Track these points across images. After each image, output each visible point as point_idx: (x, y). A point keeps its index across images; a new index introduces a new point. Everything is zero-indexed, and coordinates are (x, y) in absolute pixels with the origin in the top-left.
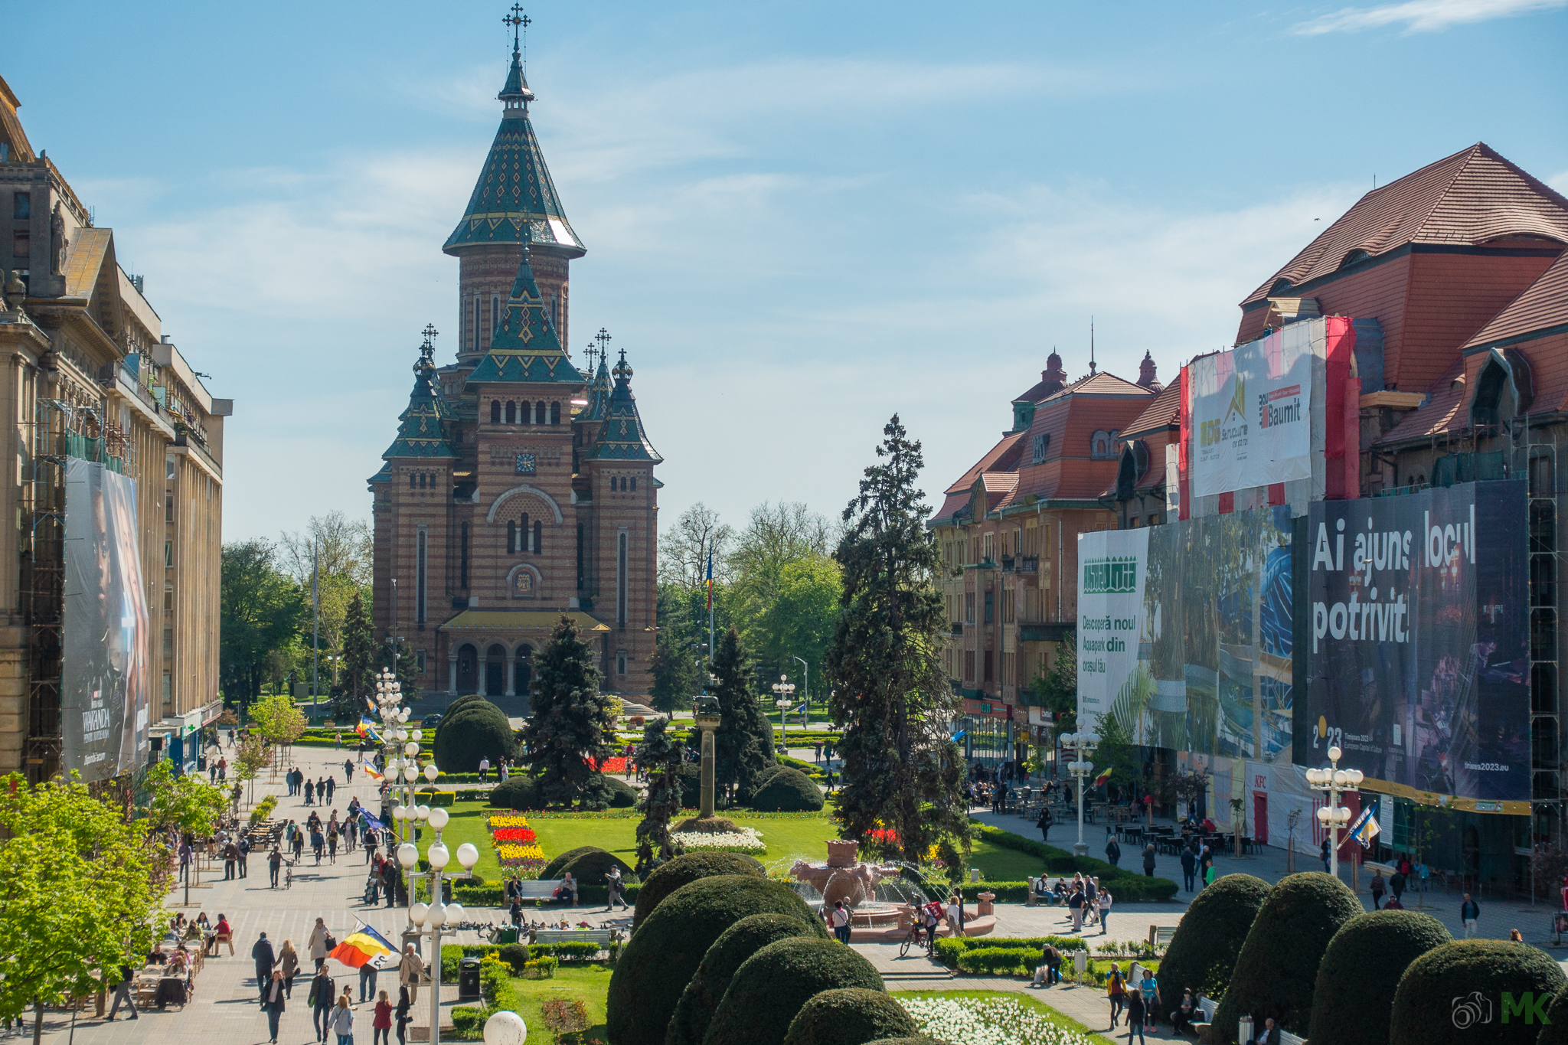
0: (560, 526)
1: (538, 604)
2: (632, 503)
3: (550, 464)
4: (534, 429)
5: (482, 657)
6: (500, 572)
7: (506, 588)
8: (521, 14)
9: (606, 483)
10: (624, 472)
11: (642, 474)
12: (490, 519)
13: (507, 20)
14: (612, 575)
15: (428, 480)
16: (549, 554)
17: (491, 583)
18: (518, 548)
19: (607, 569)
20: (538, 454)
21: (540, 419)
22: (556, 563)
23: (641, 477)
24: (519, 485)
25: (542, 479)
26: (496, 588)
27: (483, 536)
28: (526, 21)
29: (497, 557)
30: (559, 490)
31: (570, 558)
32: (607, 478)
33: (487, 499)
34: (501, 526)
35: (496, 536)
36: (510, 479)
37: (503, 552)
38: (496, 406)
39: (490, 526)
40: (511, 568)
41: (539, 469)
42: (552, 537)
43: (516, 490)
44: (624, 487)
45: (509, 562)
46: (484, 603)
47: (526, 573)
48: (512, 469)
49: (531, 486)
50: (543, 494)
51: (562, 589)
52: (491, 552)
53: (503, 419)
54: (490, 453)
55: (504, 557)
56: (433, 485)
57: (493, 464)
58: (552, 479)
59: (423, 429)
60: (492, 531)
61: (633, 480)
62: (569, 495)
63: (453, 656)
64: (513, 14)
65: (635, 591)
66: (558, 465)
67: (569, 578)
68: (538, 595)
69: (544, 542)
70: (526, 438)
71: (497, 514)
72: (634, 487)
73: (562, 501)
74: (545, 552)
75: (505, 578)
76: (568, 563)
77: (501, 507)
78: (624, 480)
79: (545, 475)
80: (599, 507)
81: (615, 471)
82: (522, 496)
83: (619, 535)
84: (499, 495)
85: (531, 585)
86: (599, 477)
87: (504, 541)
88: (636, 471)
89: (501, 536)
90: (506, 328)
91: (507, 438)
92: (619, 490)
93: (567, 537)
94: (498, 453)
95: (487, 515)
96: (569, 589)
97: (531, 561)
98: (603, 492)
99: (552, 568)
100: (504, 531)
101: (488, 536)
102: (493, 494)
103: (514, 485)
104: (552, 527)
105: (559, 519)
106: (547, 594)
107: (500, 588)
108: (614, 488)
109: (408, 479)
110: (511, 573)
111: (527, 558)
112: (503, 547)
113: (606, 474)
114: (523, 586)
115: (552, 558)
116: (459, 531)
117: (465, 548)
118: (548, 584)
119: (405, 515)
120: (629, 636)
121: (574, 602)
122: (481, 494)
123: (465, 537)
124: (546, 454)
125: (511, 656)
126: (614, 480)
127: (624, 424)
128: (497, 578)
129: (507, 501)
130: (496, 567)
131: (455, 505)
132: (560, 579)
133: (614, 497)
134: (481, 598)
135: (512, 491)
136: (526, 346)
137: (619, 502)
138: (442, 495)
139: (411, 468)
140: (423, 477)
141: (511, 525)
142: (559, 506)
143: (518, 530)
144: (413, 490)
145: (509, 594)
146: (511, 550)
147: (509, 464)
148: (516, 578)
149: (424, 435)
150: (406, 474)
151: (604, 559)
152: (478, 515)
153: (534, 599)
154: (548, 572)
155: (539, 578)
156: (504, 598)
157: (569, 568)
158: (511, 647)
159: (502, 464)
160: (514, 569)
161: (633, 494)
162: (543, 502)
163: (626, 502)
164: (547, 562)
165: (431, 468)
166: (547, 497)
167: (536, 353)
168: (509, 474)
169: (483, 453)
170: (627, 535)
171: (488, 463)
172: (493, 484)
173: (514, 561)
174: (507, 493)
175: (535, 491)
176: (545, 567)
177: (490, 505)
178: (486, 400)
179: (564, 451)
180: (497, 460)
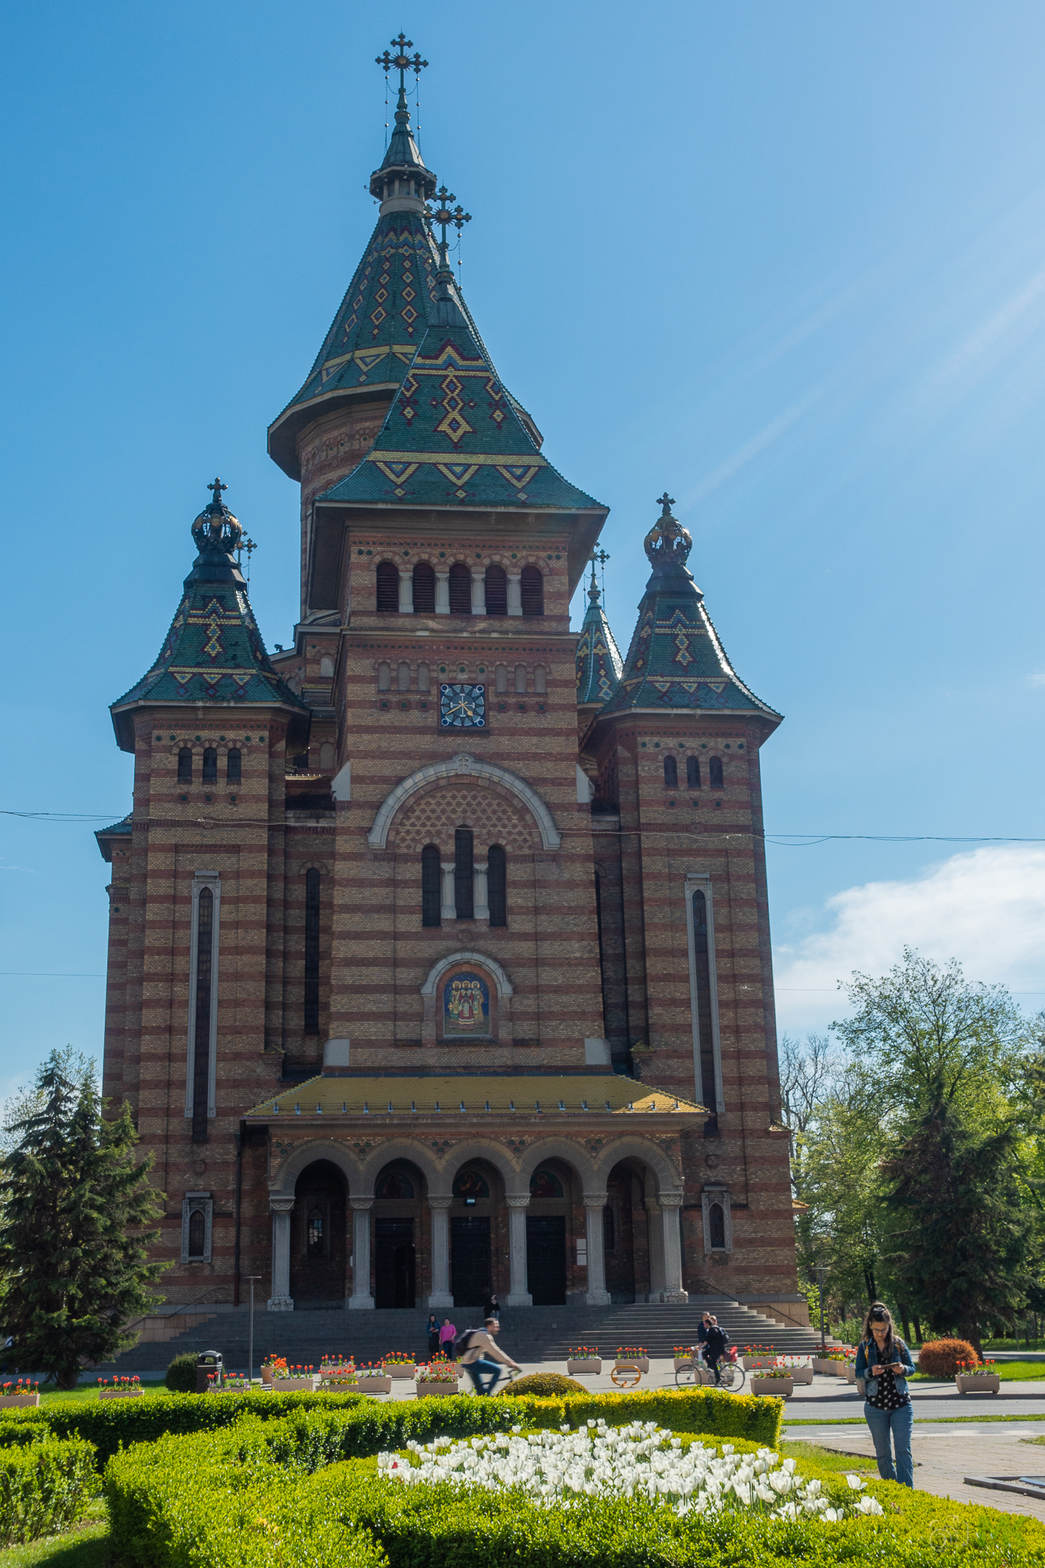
0: (555, 857)
1: (504, 1056)
2: (716, 818)
3: (522, 708)
4: (481, 625)
5: (361, 1196)
6: (405, 976)
7: (420, 1017)
8: (409, 53)
9: (650, 770)
10: (692, 744)
11: (734, 749)
12: (377, 838)
13: (385, 61)
14: (677, 991)
15: (222, 763)
16: (528, 928)
17: (382, 1002)
18: (448, 913)
19: (668, 978)
20: (492, 682)
21: (496, 606)
22: (549, 949)
23: (732, 757)
24: (448, 757)
25: (505, 743)
26: (395, 1016)
27: (360, 883)
28: (419, 63)
29: (396, 936)
30: (547, 769)
31: (581, 937)
32: (652, 758)
33: (369, 792)
34: (406, 859)
35: (393, 883)
36: (426, 742)
37: (413, 922)
38: (387, 575)
39: (378, 857)
40: (432, 963)
41: (497, 720)
42: (535, 884)
43: (442, 769)
44: (694, 780)
45: (427, 948)
46: (366, 1057)
47: (472, 977)
48: (431, 719)
49: (479, 758)
50: (508, 777)
51: (563, 1016)
52: (382, 923)
53: (406, 604)
54: (375, 680)
55: (415, 936)
56: (234, 773)
57: (385, 706)
58: (528, 744)
59: (213, 649)
60: (384, 871)
61: (716, 764)
62: (573, 782)
63: (281, 1196)
64: (394, 52)
65: (737, 1031)
66: (542, 709)
67: (580, 989)
68: (504, 1034)
69: (515, 898)
70: (462, 646)
71: (395, 827)
72: (718, 779)
73: (556, 795)
74: (518, 924)
75: (417, 989)
76: (577, 949)
77: (405, 810)
78: (693, 762)
79: (512, 732)
80: (639, 827)
81: (671, 742)
82: (457, 783)
83: (689, 895)
84: (400, 780)
85: (485, 1007)
86: (635, 760)
87: (413, 896)
88: (721, 742)
89: (405, 884)
90: (409, 412)
91: (418, 645)
92: (683, 786)
93: (571, 884)
94: (395, 680)
95: (369, 830)
96: (582, 1015)
97: (481, 943)
98: (646, 791)
99: (538, 963)
100: (413, 871)
101: (372, 884)
102: (384, 780)
103: (435, 757)
104: (533, 859)
105: (551, 840)
106: (526, 1029)
107: (405, 1017)
108: (671, 781)
109: (173, 762)
110: (434, 975)
111: (474, 936)
112: (409, 910)
113: (650, 749)
114: (466, 1013)
115: (537, 937)
116: (299, 892)
117: (313, 931)
118: (528, 1004)
119: (163, 848)
120: (731, 1147)
121: (597, 1052)
122: (356, 779)
123: (313, 906)
124: (512, 683)
125: (440, 1191)
126: (670, 763)
127: (683, 644)
128: (395, 989)
129: (419, 796)
130: (395, 963)
131: (288, 830)
132: (557, 990)
133: (672, 804)
134: (355, 1044)
135: (431, 771)
136: (457, 448)
137: (685, 815)
138: (257, 799)
139: (182, 734)
140: (210, 757)
141: (431, 856)
142: (550, 807)
143: (448, 867)
144: (183, 789)
145: (428, 1032)
146: (431, 918)
147: (424, 706)
148: (445, 992)
149: (214, 662)
150: (168, 750)
151: (658, 953)
152: (347, 831)
153: (494, 1043)
154: (526, 975)
155: (505, 989)
156: (417, 1043)
157: (579, 962)
158: (440, 1170)
159: (405, 706)
160: (441, 965)
161: (718, 795)
162: (508, 797)
163: (703, 816)
164: (525, 948)
165: (231, 735)
166: (518, 787)
167: (481, 459)
168: (422, 731)
169: (359, 679)
170: (709, 895)
171: (372, 705)
172: (385, 755)
173: (441, 945)
174: (419, 776)
175: (488, 771)
176: (520, 962)
177: (377, 806)
178: (364, 558)
179: (557, 676)
180: (394, 698)
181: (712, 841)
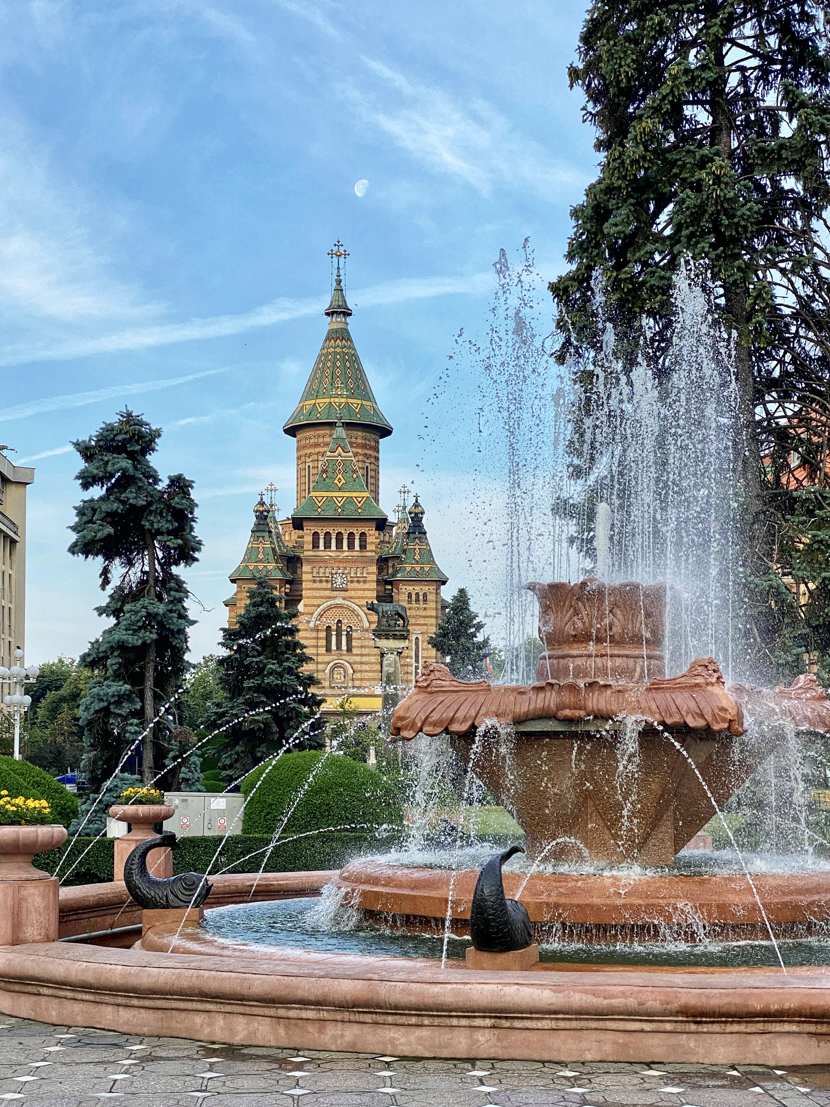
0: (367, 630)
1: (349, 691)
2: (424, 613)
3: (358, 582)
4: (346, 554)
6: (321, 667)
7: (325, 680)
8: (342, 249)
9: (403, 597)
10: (418, 588)
11: (431, 590)
12: (312, 625)
13: (331, 254)
14: (409, 670)
16: (359, 652)
18: (334, 647)
19: (405, 665)
20: (350, 573)
21: (351, 547)
22: (365, 659)
23: (431, 593)
24: (335, 598)
25: (352, 593)
27: (306, 638)
28: (346, 255)
29: (318, 654)
31: (375, 655)
32: (404, 593)
33: (310, 609)
34: (321, 631)
35: (317, 638)
36: (327, 593)
37: (323, 650)
38: (316, 537)
40: (329, 663)
41: (350, 586)
42: (361, 639)
43: (332, 602)
44: (417, 600)
45: (327, 658)
47: (341, 667)
48: (329, 585)
49: (344, 599)
50: (353, 605)
51: (368, 680)
52: (313, 651)
53: (322, 547)
54: (312, 573)
57: (314, 581)
58: (360, 593)
59: (261, 556)
60: (314, 635)
61: (425, 595)
66: (365, 582)
67: (374, 671)
68: (350, 684)
69: (354, 643)
70: (340, 561)
71: (317, 620)
72: (425, 601)
75: (324, 671)
76: (373, 659)
77: (321, 615)
78: (417, 594)
79: (355, 590)
81: (410, 588)
82: (337, 606)
83: (414, 639)
84: (319, 606)
85: (344, 677)
86: (398, 593)
87: (323, 642)
88: (427, 588)
89: (321, 638)
90: (324, 476)
91: (325, 561)
93: (372, 639)
94: (318, 573)
95: (309, 622)
96: (374, 680)
97: (344, 657)
99: (362, 663)
100: (323, 634)
101: (310, 639)
102: (314, 606)
103: (330, 598)
104: (360, 631)
105: (367, 625)
106: (357, 683)
107: (320, 679)
108: (410, 601)
110: (329, 667)
111: (342, 655)
112: (322, 647)
113: (404, 590)
114: (339, 677)
115: (362, 655)
118: (358, 675)
122: (305, 605)
124: (356, 573)
126: (410, 595)
127: (417, 551)
128: (318, 671)
129: (325, 611)
130: (317, 663)
132: (367, 671)
135: (329, 603)
136: (340, 489)
137: (414, 612)
141: (329, 630)
143: (334, 633)
145: (327, 684)
146: (328, 649)
147: (327, 581)
148: (332, 670)
149: (261, 561)
152: (302, 622)
153: (346, 687)
154: (357, 667)
155: (351, 672)
156: (324, 687)
157: (374, 663)
159: (321, 581)
160: (331, 664)
161: (425, 605)
162: (353, 611)
163: (420, 613)
164: (358, 659)
166: (357, 608)
167: (348, 494)
168: (326, 589)
169: (307, 573)
170: (420, 638)
171: (310, 581)
172: (315, 597)
173: (331, 658)
174: (325, 605)
175: (346, 602)
176: (356, 663)
177: (312, 614)
178: (309, 531)
179: (370, 571)
180: (318, 579)
181: (422, 621)
